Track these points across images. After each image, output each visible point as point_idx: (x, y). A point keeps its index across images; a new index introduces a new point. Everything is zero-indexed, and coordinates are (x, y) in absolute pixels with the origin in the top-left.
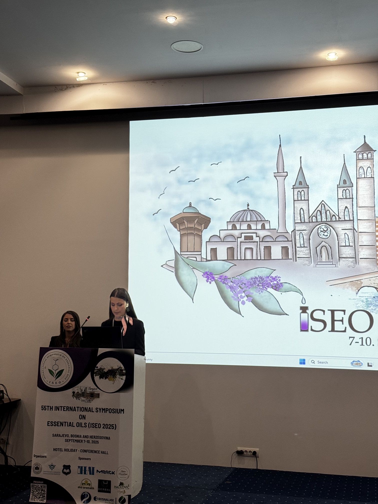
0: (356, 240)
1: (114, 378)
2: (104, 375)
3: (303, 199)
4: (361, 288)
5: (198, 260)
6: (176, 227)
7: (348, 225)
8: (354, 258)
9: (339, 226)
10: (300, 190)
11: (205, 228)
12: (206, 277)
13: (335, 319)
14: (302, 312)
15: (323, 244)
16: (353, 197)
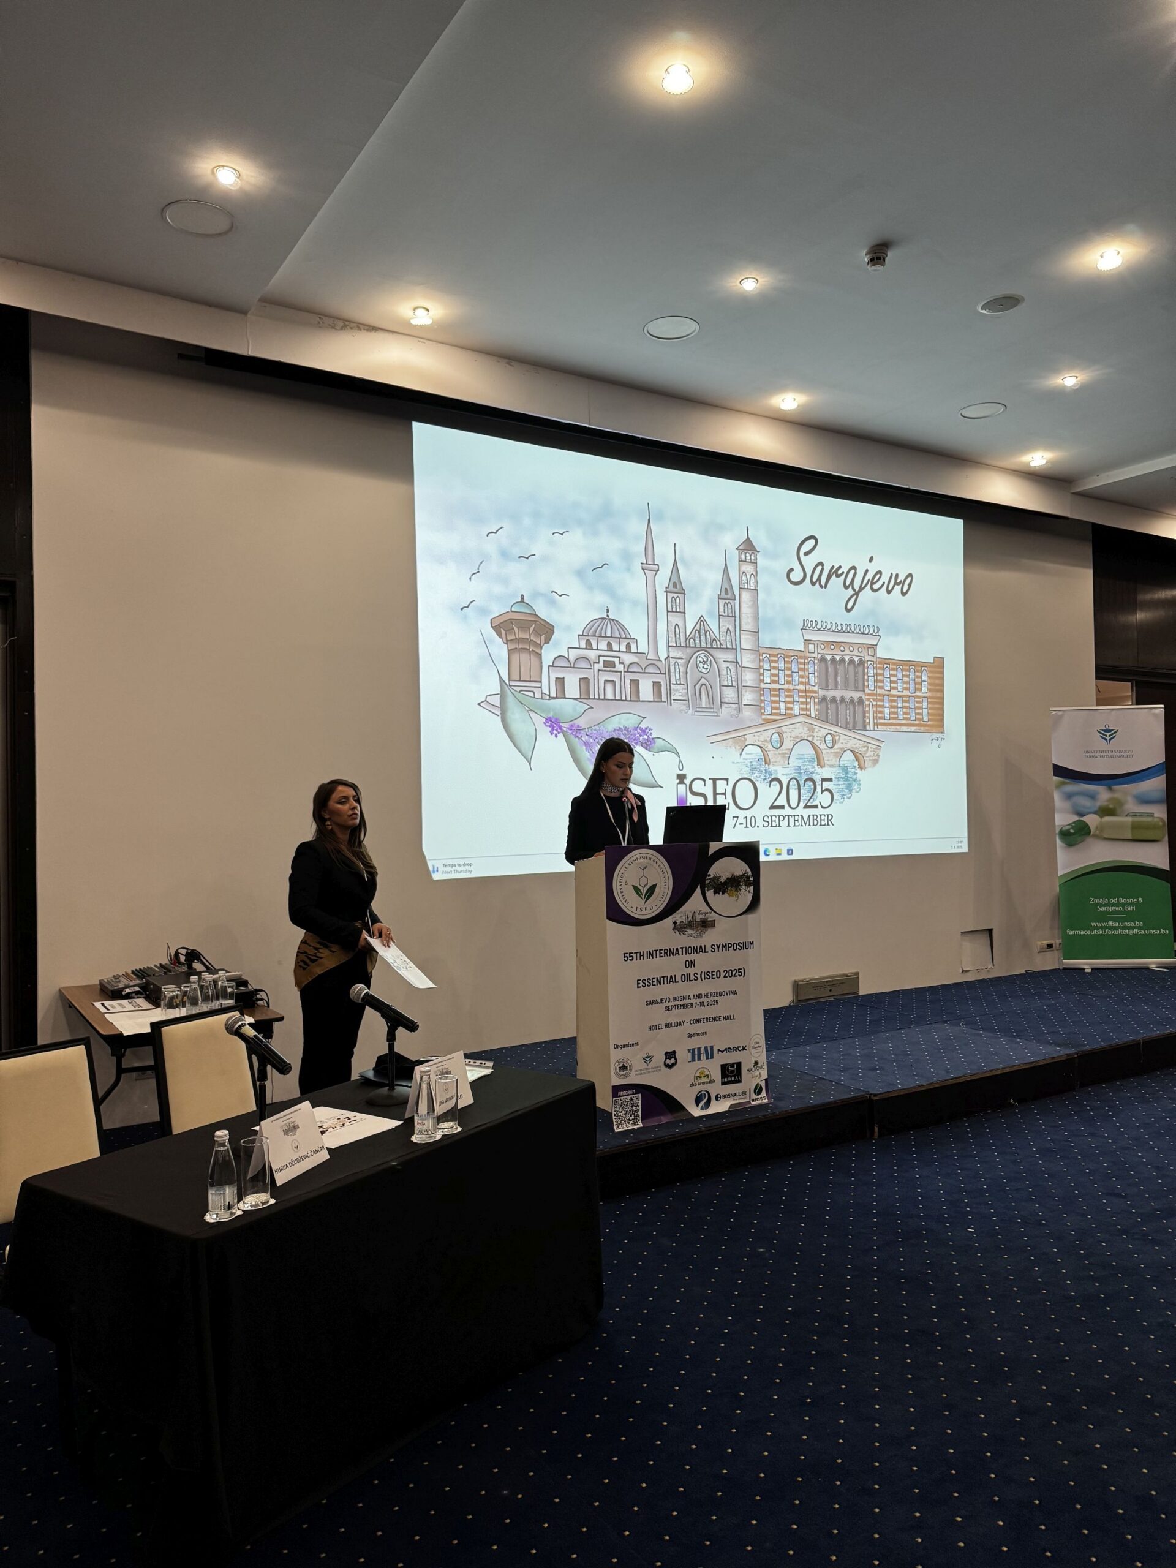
0: (739, 679)
1: (738, 892)
2: (721, 887)
3: (678, 610)
4: (745, 747)
5: (536, 697)
6: (500, 636)
7: (730, 656)
8: (736, 703)
9: (721, 656)
10: (675, 595)
11: (545, 643)
12: (550, 726)
13: (718, 792)
14: (679, 783)
15: (703, 681)
16: (736, 615)
